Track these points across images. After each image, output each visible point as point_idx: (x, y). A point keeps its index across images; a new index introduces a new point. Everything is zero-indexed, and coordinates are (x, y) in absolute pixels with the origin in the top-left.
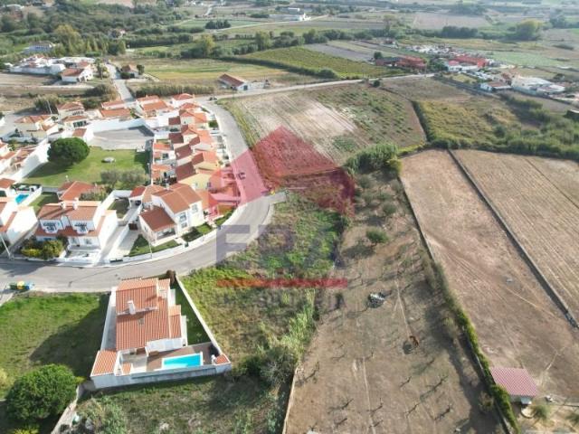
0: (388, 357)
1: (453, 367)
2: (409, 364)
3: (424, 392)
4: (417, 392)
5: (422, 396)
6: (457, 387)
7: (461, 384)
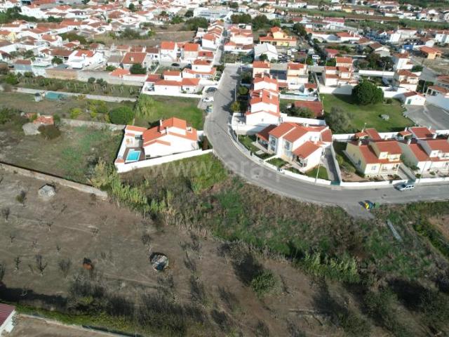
0: (89, 250)
1: (50, 294)
2: (74, 262)
3: (43, 260)
4: (47, 256)
5: (41, 257)
6: (30, 287)
7: (30, 291)
